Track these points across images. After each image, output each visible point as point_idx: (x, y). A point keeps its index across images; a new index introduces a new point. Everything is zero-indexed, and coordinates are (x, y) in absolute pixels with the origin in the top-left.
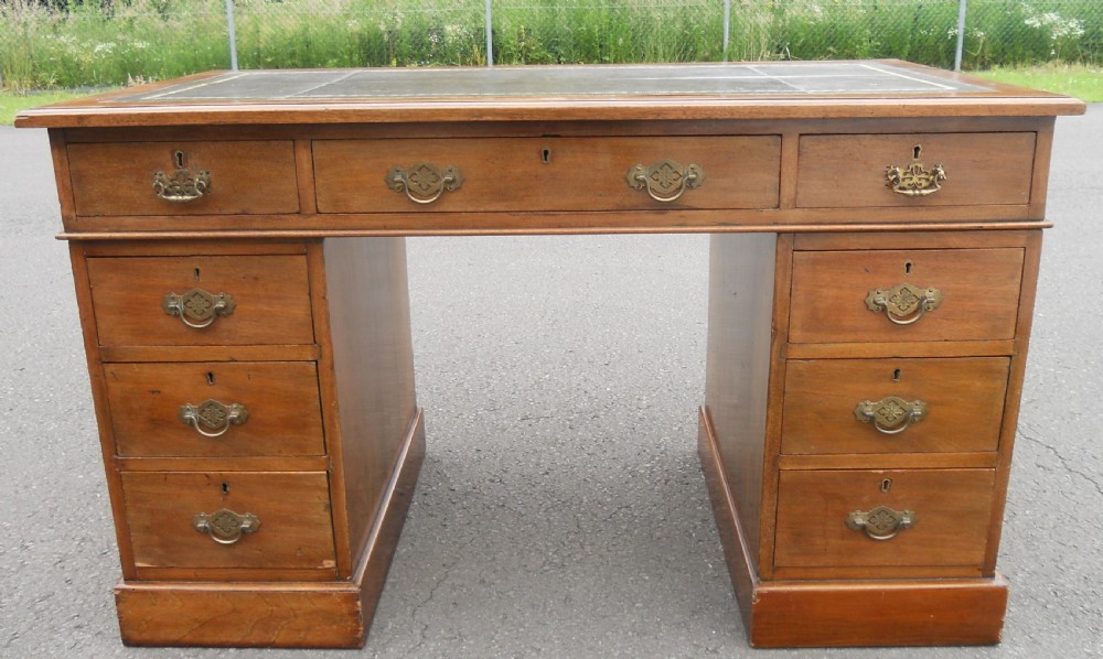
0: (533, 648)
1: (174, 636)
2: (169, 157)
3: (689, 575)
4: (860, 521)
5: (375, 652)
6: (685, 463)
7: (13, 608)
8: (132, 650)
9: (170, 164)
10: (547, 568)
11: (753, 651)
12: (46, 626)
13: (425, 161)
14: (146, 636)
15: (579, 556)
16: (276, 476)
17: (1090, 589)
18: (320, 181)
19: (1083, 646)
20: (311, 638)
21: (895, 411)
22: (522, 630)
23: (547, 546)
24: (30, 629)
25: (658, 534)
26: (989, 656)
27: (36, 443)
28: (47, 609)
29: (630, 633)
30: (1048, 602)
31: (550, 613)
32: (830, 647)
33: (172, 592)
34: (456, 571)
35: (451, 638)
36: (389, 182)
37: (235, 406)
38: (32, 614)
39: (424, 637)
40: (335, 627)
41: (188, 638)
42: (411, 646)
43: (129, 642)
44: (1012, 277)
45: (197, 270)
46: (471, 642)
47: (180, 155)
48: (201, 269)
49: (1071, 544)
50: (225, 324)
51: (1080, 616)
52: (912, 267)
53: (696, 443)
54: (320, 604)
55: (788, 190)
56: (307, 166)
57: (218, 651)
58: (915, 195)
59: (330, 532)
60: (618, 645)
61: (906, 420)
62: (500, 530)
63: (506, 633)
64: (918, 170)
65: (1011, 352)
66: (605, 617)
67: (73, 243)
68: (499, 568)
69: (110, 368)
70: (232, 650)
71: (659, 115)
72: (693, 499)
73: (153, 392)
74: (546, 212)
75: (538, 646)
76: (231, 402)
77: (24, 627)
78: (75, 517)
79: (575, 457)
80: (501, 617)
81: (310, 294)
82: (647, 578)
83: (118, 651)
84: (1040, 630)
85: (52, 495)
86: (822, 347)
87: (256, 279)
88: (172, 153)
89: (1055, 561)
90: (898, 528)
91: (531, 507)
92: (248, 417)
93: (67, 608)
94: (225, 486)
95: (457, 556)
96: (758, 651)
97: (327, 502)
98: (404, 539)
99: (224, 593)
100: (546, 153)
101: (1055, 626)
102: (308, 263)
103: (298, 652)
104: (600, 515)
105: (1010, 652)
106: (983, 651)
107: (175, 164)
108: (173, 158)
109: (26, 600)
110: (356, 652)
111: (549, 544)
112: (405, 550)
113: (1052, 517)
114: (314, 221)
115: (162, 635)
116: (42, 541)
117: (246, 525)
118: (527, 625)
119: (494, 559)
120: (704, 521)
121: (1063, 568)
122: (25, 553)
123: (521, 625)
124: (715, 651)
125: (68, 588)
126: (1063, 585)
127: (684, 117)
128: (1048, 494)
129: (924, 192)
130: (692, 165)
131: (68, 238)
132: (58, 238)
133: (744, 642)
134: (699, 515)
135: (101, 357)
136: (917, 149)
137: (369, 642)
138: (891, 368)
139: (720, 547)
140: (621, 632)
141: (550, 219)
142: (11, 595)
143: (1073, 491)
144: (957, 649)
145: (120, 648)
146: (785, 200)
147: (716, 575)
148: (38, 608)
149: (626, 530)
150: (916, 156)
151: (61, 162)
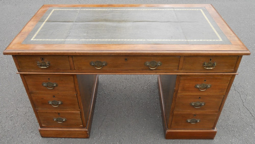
0: (122, 139)
1: (51, 136)
2: (40, 59)
3: (154, 119)
4: (189, 121)
5: (91, 139)
6: (154, 86)
7: (18, 127)
8: (43, 138)
9: (40, 60)
10: (125, 116)
11: (165, 140)
12: (25, 132)
13: (98, 60)
14: (46, 136)
15: (132, 114)
16: (70, 112)
17: (234, 125)
18: (75, 64)
19: (230, 140)
20: (78, 137)
21: (199, 104)
22: (120, 134)
23: (125, 110)
24: (22, 132)
25: (148, 107)
26: (211, 142)
27: (15, 78)
28: (25, 127)
29: (142, 135)
30: (225, 128)
31: (126, 129)
32: (181, 139)
33: (50, 130)
34: (107, 117)
35: (106, 136)
36: (91, 64)
37: (60, 101)
38: (22, 128)
39: (101, 135)
40: (83, 135)
41: (54, 137)
42: (98, 138)
43: (42, 137)
44: (227, 82)
45: (49, 79)
46: (110, 137)
47: (42, 58)
48: (50, 78)
49: (232, 112)
50: (56, 88)
51: (231, 132)
52: (206, 81)
53: (157, 80)
54: (80, 132)
55: (180, 67)
56: (72, 61)
57: (60, 139)
58: (209, 69)
59: (81, 121)
60: (139, 138)
61: (201, 105)
62: (115, 105)
63: (117, 134)
64: (210, 63)
65: (224, 95)
66: (137, 130)
67: (21, 74)
68: (115, 116)
69: (32, 95)
70: (63, 139)
71: (152, 54)
72: (156, 97)
73: (42, 99)
74: (126, 70)
75: (123, 138)
76: (59, 101)
77: (21, 132)
78: (27, 101)
79: (131, 83)
80: (116, 130)
81: (74, 83)
82: (145, 120)
83: (41, 139)
84: (222, 135)
85: (21, 94)
86: (184, 93)
87: (62, 80)
88: (41, 58)
89: (228, 116)
90: (196, 122)
91: (122, 99)
92: (62, 103)
93: (29, 127)
94: (59, 114)
95: (107, 113)
96: (166, 140)
97: (80, 116)
98: (96, 108)
99: (61, 130)
100: (126, 59)
101: (225, 134)
102: (73, 78)
103: (76, 139)
104: (136, 101)
105: (215, 141)
106: (210, 140)
107: (41, 60)
108: (41, 59)
109: (20, 124)
110: (88, 139)
111: (126, 110)
112: (96, 111)
113: (229, 104)
114: (74, 71)
115: (49, 136)
116: (21, 108)
117: (64, 120)
118: (121, 132)
119: (114, 114)
120: (157, 104)
121: (229, 118)
122: (18, 111)
123: (120, 132)
124: (158, 140)
125: (28, 121)
126: (228, 123)
127: (158, 55)
128: (230, 97)
129: (211, 68)
130: (159, 62)
131: (19, 74)
132: (17, 73)
133: (164, 138)
134: (157, 102)
135: (30, 93)
136: (211, 59)
137: (90, 137)
138: (199, 97)
139: (160, 111)
140: (140, 134)
141: (127, 71)
142: (17, 123)
143: (235, 96)
144: (205, 140)
145: (41, 138)
146: (180, 68)
147: (159, 119)
148: (23, 126)
149: (141, 106)
150: (210, 60)
151: (15, 60)
